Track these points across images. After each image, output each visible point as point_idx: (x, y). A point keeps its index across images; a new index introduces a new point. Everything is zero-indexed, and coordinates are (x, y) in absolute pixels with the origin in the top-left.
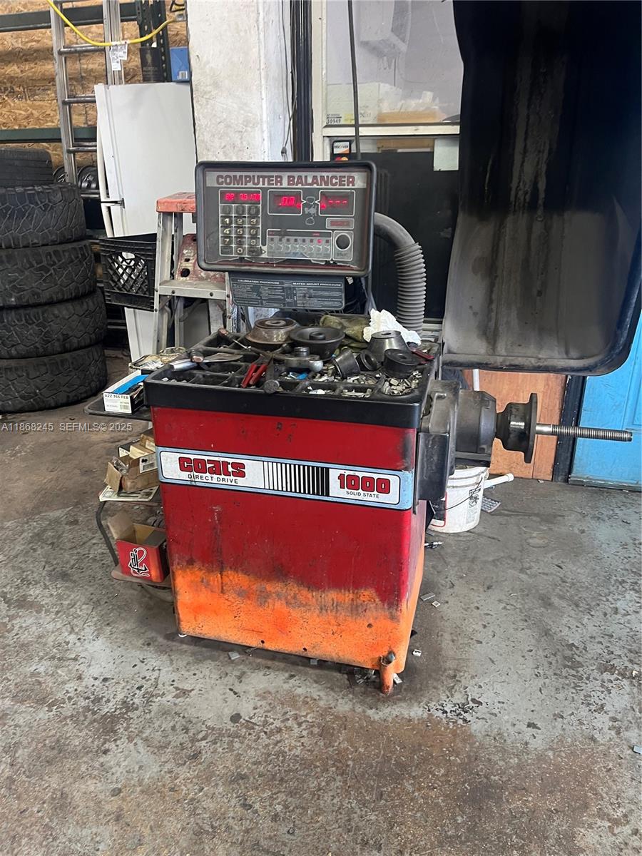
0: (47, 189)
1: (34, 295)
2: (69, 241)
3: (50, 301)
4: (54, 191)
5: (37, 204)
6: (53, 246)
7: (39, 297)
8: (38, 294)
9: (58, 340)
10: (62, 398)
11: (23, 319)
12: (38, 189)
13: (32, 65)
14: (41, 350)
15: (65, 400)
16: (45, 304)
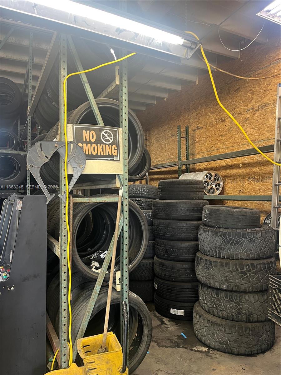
0: (254, 231)
1: (236, 286)
2: (262, 259)
3: (244, 291)
4: (257, 232)
5: (246, 238)
6: (252, 261)
7: (238, 288)
8: (238, 286)
9: (246, 314)
10: (242, 350)
11: (228, 298)
12: (249, 230)
13: (265, 167)
14: (235, 318)
15: (243, 352)
16: (242, 292)
